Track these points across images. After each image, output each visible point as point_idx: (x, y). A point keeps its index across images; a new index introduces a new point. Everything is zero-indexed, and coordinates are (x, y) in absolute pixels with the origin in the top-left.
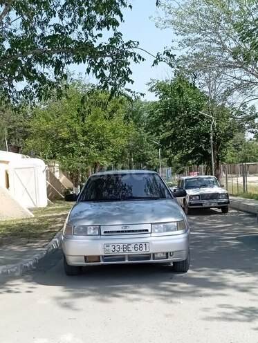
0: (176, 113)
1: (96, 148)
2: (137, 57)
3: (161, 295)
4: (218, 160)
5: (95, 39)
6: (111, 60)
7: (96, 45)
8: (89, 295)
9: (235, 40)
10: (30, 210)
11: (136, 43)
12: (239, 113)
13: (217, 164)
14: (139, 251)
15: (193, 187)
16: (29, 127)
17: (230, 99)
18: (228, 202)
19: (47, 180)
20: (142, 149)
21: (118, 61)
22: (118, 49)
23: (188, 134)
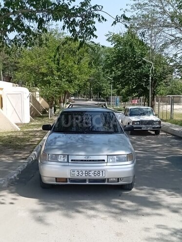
0: (126, 58)
1: (67, 81)
2: (101, 18)
3: (113, 213)
4: (154, 94)
5: (70, 3)
6: (81, 19)
7: (70, 7)
8: (57, 209)
9: (173, 6)
10: (17, 124)
11: (101, 7)
12: (171, 61)
13: (153, 98)
14: (97, 176)
15: (135, 115)
16: (19, 63)
17: (166, 51)
18: (160, 128)
19: (30, 102)
20: (99, 81)
21: (86, 20)
22: (87, 11)
23: (133, 75)
